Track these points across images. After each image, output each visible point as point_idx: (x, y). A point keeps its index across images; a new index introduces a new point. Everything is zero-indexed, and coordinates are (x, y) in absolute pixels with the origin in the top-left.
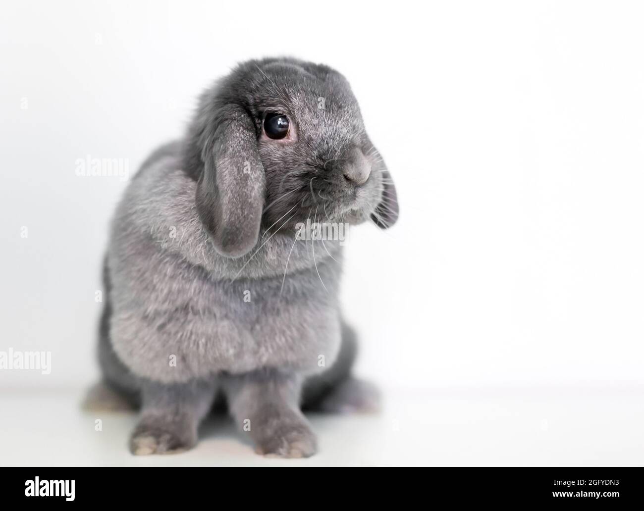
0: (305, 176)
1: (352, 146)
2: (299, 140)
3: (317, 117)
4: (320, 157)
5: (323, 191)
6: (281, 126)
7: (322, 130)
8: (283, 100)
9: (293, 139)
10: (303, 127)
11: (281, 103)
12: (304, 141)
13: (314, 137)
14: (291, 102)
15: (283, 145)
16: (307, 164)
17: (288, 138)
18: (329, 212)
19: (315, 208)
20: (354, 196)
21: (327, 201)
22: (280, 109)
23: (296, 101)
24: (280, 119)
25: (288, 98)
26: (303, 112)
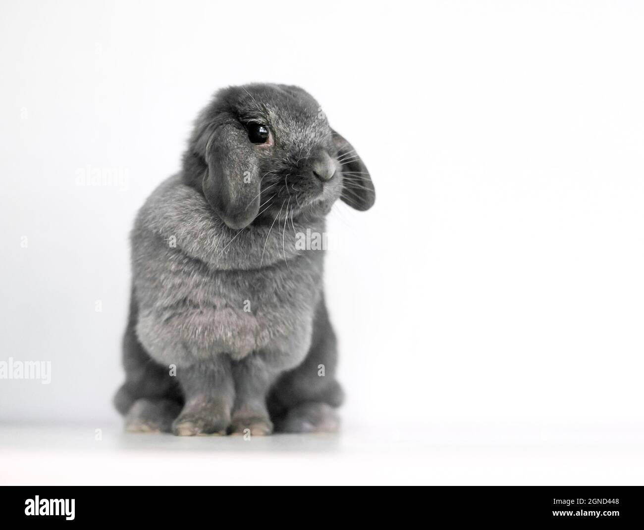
0: (282, 173)
1: (319, 148)
2: (275, 144)
3: (289, 126)
4: (293, 157)
5: (295, 184)
6: (262, 133)
7: (293, 137)
8: (262, 113)
9: (271, 144)
10: (278, 135)
11: (261, 116)
12: (280, 146)
13: (287, 142)
14: (269, 115)
15: (263, 149)
16: (284, 163)
17: (268, 143)
18: (300, 202)
19: (289, 197)
20: (321, 189)
21: (298, 192)
22: (260, 120)
23: (272, 114)
24: (261, 128)
25: (266, 111)
26: (278, 123)
